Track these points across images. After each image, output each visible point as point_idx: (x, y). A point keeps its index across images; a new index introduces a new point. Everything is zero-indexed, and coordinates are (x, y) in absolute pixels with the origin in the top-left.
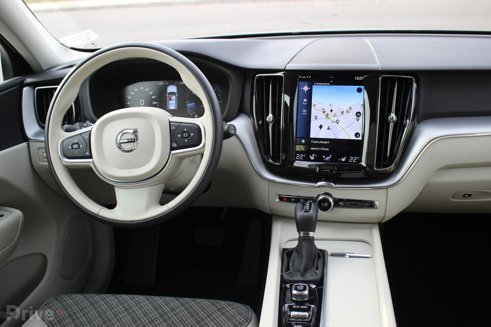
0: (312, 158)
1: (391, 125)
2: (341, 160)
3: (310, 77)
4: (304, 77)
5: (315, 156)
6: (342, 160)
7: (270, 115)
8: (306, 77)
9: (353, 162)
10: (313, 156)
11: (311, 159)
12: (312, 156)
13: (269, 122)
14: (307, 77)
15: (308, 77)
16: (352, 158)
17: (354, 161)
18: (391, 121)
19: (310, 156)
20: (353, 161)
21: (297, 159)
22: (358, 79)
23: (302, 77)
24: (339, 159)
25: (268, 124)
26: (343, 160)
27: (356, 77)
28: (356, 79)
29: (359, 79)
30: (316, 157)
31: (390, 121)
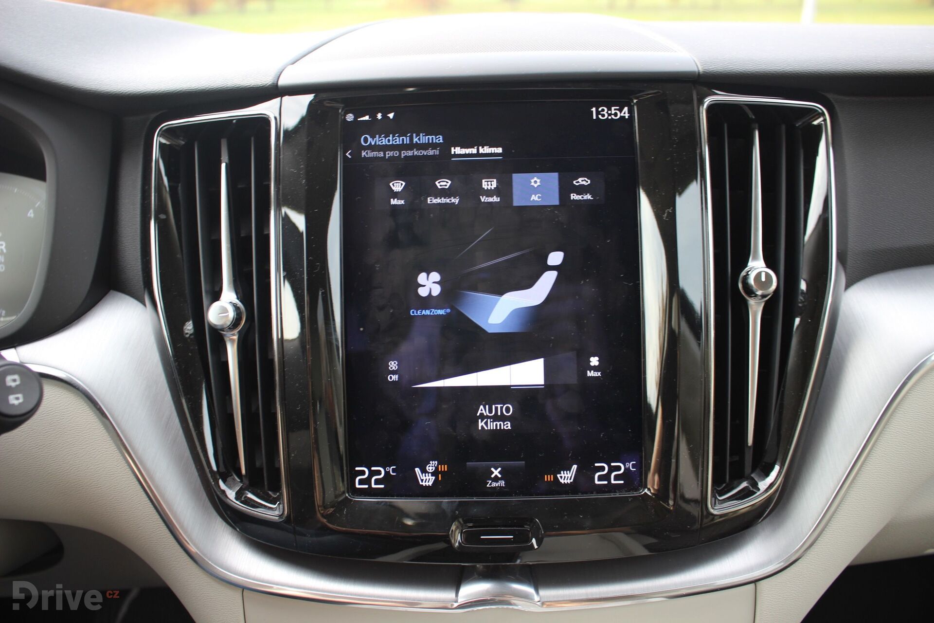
0: (427, 480)
1: (756, 311)
2: (556, 479)
3: (391, 116)
4: (367, 118)
5: (437, 468)
6: (562, 481)
7: (229, 296)
8: (373, 116)
9: (610, 488)
10: (430, 468)
11: (424, 484)
12: (424, 471)
13: (222, 330)
14: (379, 116)
15: (385, 116)
16: (603, 469)
17: (613, 482)
18: (759, 293)
19: (417, 470)
20: (609, 481)
21: (357, 486)
22: (603, 115)
23: (356, 118)
24: (549, 478)
25: (221, 334)
26: (566, 477)
27: (594, 109)
28: (594, 117)
29: (610, 115)
30: (441, 472)
31: (750, 292)
